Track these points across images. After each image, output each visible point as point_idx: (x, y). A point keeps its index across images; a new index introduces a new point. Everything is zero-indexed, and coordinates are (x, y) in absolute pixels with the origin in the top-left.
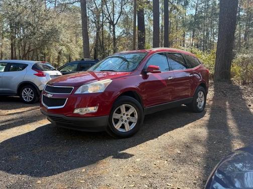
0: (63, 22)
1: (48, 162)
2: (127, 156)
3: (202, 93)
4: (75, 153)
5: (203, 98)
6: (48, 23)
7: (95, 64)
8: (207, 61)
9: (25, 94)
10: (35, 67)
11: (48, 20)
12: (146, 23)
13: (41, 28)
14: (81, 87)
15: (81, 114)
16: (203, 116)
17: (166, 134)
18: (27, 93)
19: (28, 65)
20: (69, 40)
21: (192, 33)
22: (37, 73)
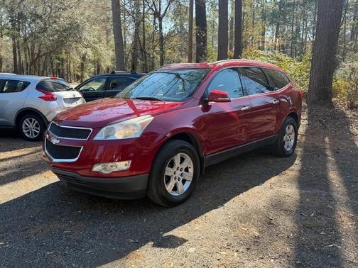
0: (87, 13)
1: (48, 253)
2: (174, 243)
3: (292, 127)
4: (93, 237)
5: (293, 135)
6: (65, 14)
7: (135, 80)
8: (297, 73)
9: (26, 126)
10: (41, 87)
11: (64, 9)
12: (207, 13)
13: (55, 22)
14: (104, 128)
15: (105, 172)
16: (292, 164)
17: (236, 199)
18: (31, 126)
19: (30, 83)
20: (96, 39)
21: (275, 27)
22: (43, 95)
